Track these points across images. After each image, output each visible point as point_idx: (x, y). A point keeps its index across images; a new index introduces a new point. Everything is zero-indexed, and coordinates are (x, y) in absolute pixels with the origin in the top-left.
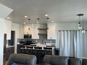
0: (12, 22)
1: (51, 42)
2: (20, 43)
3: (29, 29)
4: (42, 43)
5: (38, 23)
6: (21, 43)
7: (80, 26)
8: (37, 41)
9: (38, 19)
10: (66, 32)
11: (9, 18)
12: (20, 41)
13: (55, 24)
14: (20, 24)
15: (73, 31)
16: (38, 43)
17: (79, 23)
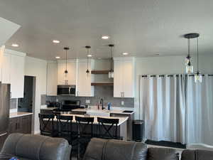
0: (27, 55)
1: (123, 103)
2: (48, 106)
3: (66, 72)
4: (101, 107)
5: (91, 58)
6: (50, 105)
7: (189, 64)
8: (88, 102)
9: (87, 47)
10: (159, 79)
11: (16, 45)
12: (47, 102)
13: (134, 58)
14: (48, 60)
15: (177, 76)
16: (92, 107)
17: (188, 57)
